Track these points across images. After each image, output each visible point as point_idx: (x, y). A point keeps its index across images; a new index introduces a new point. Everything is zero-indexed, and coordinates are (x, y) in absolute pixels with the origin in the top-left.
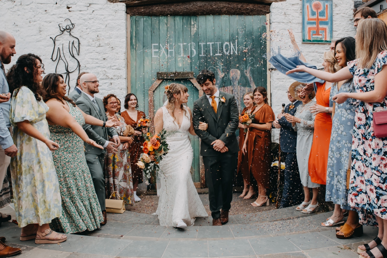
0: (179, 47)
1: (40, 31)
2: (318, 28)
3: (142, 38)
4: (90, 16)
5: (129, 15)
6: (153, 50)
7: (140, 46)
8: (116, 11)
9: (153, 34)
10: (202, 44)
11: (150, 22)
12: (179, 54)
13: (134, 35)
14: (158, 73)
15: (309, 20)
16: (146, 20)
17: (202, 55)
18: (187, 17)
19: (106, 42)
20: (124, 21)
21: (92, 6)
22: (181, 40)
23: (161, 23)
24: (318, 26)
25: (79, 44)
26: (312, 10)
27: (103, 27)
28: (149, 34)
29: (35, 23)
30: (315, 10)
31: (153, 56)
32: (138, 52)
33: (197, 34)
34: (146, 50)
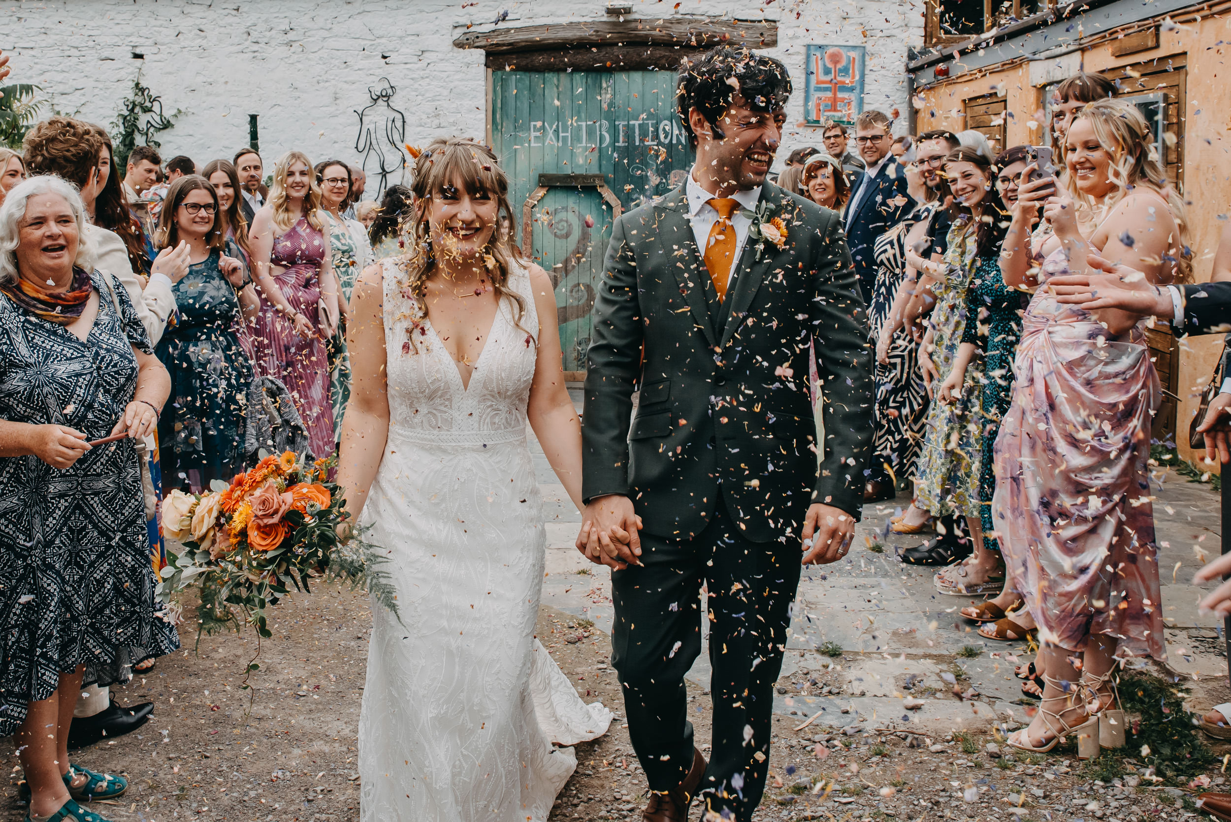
0: (579, 128)
1: (336, 99)
2: (835, 100)
3: (513, 112)
4: (422, 73)
5: (490, 70)
6: (533, 134)
7: (508, 125)
8: (468, 65)
9: (533, 105)
10: (621, 124)
11: (528, 82)
12: (579, 140)
13: (499, 105)
14: (541, 176)
15: (818, 83)
16: (521, 79)
17: (621, 144)
18: (594, 75)
19: (451, 120)
20: (483, 83)
21: (425, 54)
22: (583, 115)
23: (548, 86)
24: (835, 94)
25: (404, 122)
26: (825, 65)
27: (446, 92)
28: (526, 105)
29: (327, 84)
30: (830, 65)
31: (533, 144)
32: (506, 136)
33: (611, 104)
34: (520, 134)
